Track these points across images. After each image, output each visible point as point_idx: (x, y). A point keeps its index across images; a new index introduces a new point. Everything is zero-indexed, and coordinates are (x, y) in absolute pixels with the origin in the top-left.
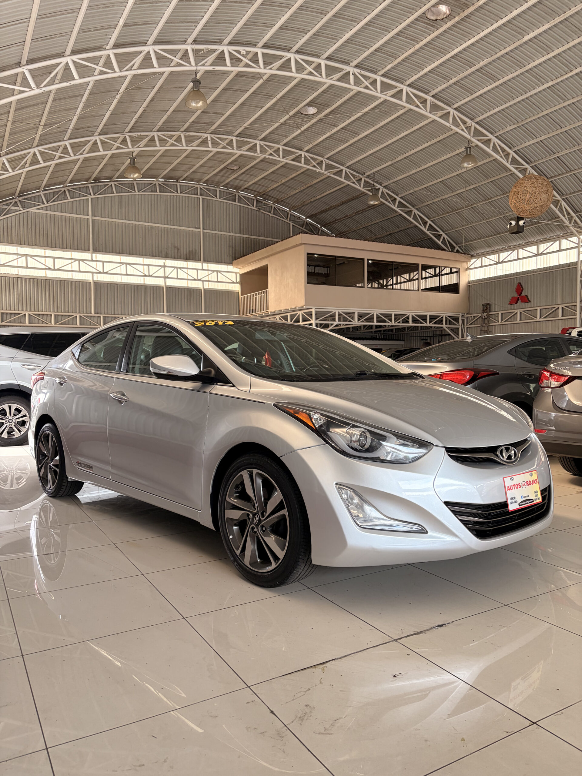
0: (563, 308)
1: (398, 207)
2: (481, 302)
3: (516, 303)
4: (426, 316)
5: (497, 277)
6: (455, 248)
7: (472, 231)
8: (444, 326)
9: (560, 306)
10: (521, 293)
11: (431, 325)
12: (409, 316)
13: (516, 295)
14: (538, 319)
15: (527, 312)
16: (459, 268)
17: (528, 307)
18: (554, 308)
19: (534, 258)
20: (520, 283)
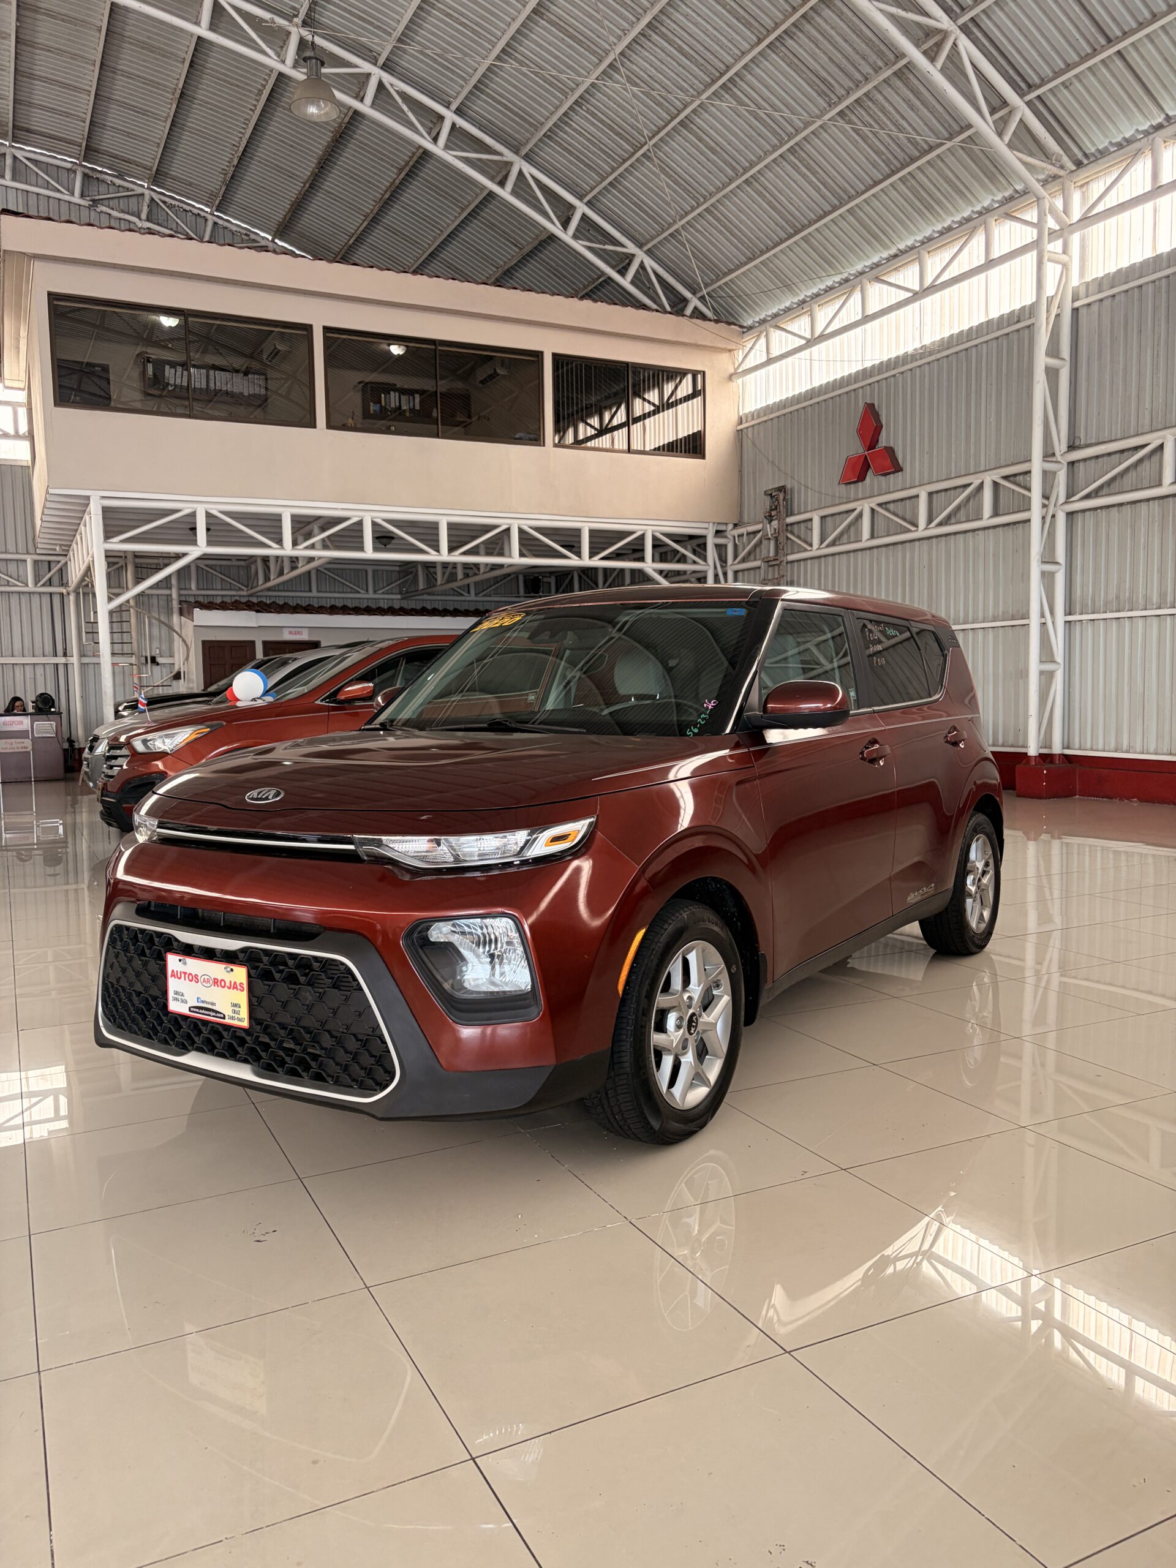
0: (996, 484)
1: (447, 147)
2: (766, 483)
3: (863, 479)
5: (813, 394)
6: (685, 301)
7: (720, 232)
8: (649, 566)
9: (988, 479)
10: (875, 442)
11: (596, 562)
12: (509, 529)
13: (856, 448)
14: (921, 533)
15: (891, 507)
16: (704, 373)
17: (892, 489)
18: (970, 485)
19: (910, 307)
20: (873, 405)
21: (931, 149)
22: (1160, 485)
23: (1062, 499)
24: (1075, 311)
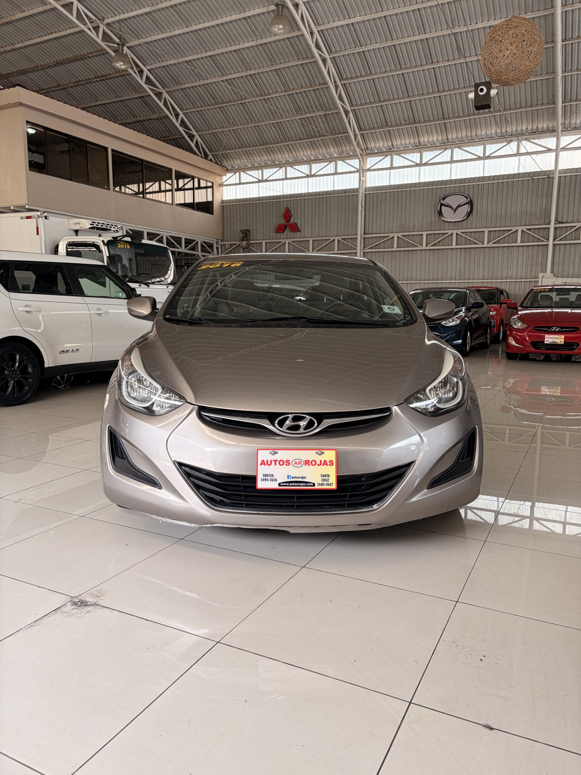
0: (338, 241)
1: (145, 83)
2: (239, 227)
3: (284, 232)
4: (181, 238)
5: (259, 199)
6: (207, 154)
7: (234, 137)
8: (199, 253)
9: (336, 239)
10: (290, 220)
12: (162, 236)
13: (283, 222)
15: (296, 242)
16: (213, 183)
17: (297, 237)
18: (330, 240)
19: (304, 179)
20: (288, 208)
21: (324, 135)
22: (393, 248)
23: (362, 248)
24: (365, 194)
